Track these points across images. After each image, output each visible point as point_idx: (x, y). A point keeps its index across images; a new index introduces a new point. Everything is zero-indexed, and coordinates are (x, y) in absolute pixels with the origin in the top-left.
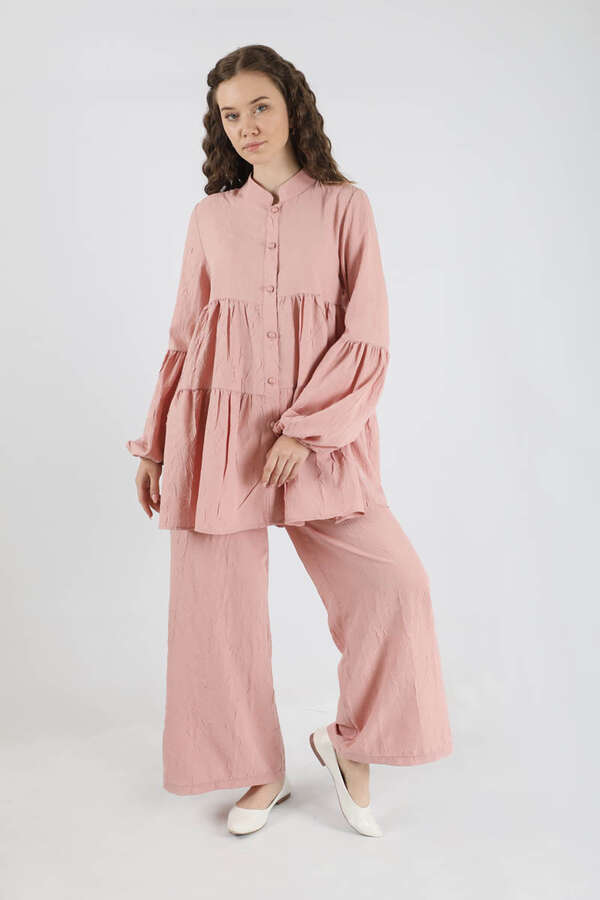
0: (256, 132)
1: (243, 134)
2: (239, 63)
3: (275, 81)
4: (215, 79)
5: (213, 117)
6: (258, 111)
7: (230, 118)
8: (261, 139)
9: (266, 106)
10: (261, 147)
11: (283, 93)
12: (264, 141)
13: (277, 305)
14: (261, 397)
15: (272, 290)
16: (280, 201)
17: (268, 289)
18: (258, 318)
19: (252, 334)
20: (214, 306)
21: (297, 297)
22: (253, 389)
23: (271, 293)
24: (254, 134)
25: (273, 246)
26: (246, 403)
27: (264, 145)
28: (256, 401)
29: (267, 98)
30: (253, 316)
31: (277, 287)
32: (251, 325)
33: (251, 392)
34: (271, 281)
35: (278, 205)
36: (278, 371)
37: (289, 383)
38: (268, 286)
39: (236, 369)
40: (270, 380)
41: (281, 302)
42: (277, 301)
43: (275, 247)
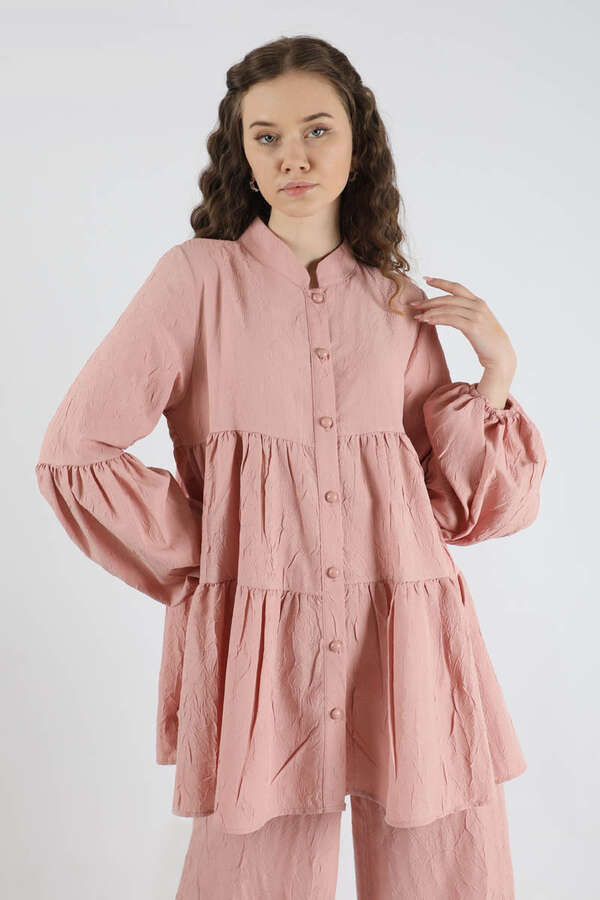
0: (307, 166)
1: (284, 167)
2: (288, 59)
3: (341, 92)
4: (242, 79)
6: (311, 135)
7: (264, 140)
8: (313, 178)
9: (326, 130)
10: (309, 192)
11: (351, 113)
12: (315, 182)
13: (339, 448)
14: (316, 599)
15: (330, 424)
16: (320, 285)
17: (323, 422)
18: (309, 467)
19: (300, 495)
20: (232, 441)
21: (370, 436)
22: (302, 585)
23: (328, 429)
24: (302, 168)
25: (325, 354)
26: (291, 606)
27: (315, 189)
28: (306, 605)
29: (329, 116)
30: (303, 465)
31: (338, 420)
32: (299, 479)
33: (298, 591)
34: (328, 409)
35: (320, 291)
36: (342, 557)
37: (362, 575)
38: (322, 418)
39: (274, 551)
40: (331, 572)
41: (344, 444)
42: (339, 442)
43: (328, 356)
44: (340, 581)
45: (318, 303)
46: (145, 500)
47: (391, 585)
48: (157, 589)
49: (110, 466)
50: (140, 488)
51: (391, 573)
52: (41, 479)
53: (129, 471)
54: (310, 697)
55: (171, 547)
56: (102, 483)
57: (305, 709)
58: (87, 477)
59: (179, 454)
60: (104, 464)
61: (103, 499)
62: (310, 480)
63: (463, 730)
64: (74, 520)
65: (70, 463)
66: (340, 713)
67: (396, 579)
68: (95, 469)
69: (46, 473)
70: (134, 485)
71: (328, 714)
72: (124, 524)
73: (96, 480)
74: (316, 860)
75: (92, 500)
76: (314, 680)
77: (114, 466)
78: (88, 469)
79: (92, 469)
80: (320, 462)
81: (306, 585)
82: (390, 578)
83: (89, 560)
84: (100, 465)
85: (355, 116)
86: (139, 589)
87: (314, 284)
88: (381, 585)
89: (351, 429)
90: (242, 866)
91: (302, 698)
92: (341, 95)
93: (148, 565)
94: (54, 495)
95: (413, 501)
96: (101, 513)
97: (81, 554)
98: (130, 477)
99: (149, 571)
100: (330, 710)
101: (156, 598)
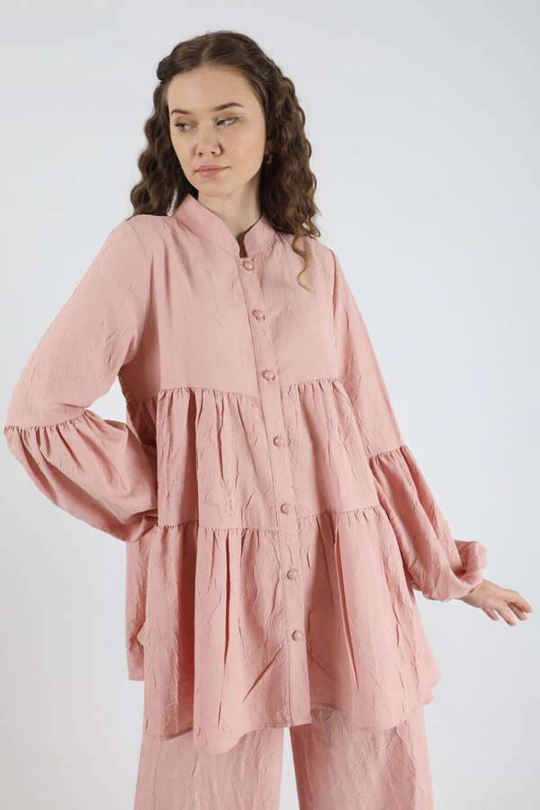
0: (218, 151)
1: (197, 152)
2: (205, 53)
3: (254, 84)
4: (168, 70)
5: (161, 122)
8: (222, 162)
9: (237, 118)
10: (222, 174)
11: (263, 103)
12: (225, 166)
13: (282, 397)
14: (273, 533)
15: (272, 376)
16: (248, 254)
17: (266, 375)
18: (258, 417)
19: (252, 441)
20: (187, 397)
21: (307, 385)
22: (259, 523)
23: (271, 381)
24: (213, 153)
25: (261, 316)
26: (250, 542)
27: (225, 171)
28: (264, 540)
29: (240, 106)
30: (251, 415)
31: (279, 373)
32: (249, 428)
33: (256, 528)
34: (269, 364)
35: (249, 259)
36: (292, 494)
37: (310, 509)
38: (266, 371)
39: (232, 494)
40: (284, 508)
41: (285, 394)
42: (281, 392)
43: (264, 318)
44: (292, 516)
45: (250, 270)
46: (107, 453)
47: (334, 516)
48: (118, 528)
49: (74, 426)
50: (103, 443)
51: (333, 505)
52: (10, 440)
53: (90, 427)
54: (273, 623)
55: (132, 494)
56: (67, 441)
57: (269, 635)
58: (53, 436)
59: (132, 408)
60: (68, 423)
61: (69, 455)
62: (260, 427)
63: (406, 639)
64: (43, 475)
65: (37, 425)
66: (301, 635)
67: (337, 510)
68: (61, 428)
69: (15, 435)
70: (97, 441)
71: (290, 637)
72: (90, 477)
73: (62, 438)
74: (262, 761)
75: (59, 457)
76: (276, 607)
77: (78, 425)
78: (54, 429)
79: (57, 428)
80: (266, 411)
81: (263, 523)
82: (333, 509)
83: (56, 507)
84: (64, 424)
85: (267, 105)
86: (102, 529)
87: (243, 254)
88: (325, 516)
89: (290, 380)
90: (195, 775)
91: (266, 623)
92: (255, 87)
93: (112, 511)
94: (23, 453)
95: (347, 439)
96: (68, 468)
97: (49, 502)
98: (92, 433)
99: (112, 514)
100: (291, 633)
101: (118, 537)
